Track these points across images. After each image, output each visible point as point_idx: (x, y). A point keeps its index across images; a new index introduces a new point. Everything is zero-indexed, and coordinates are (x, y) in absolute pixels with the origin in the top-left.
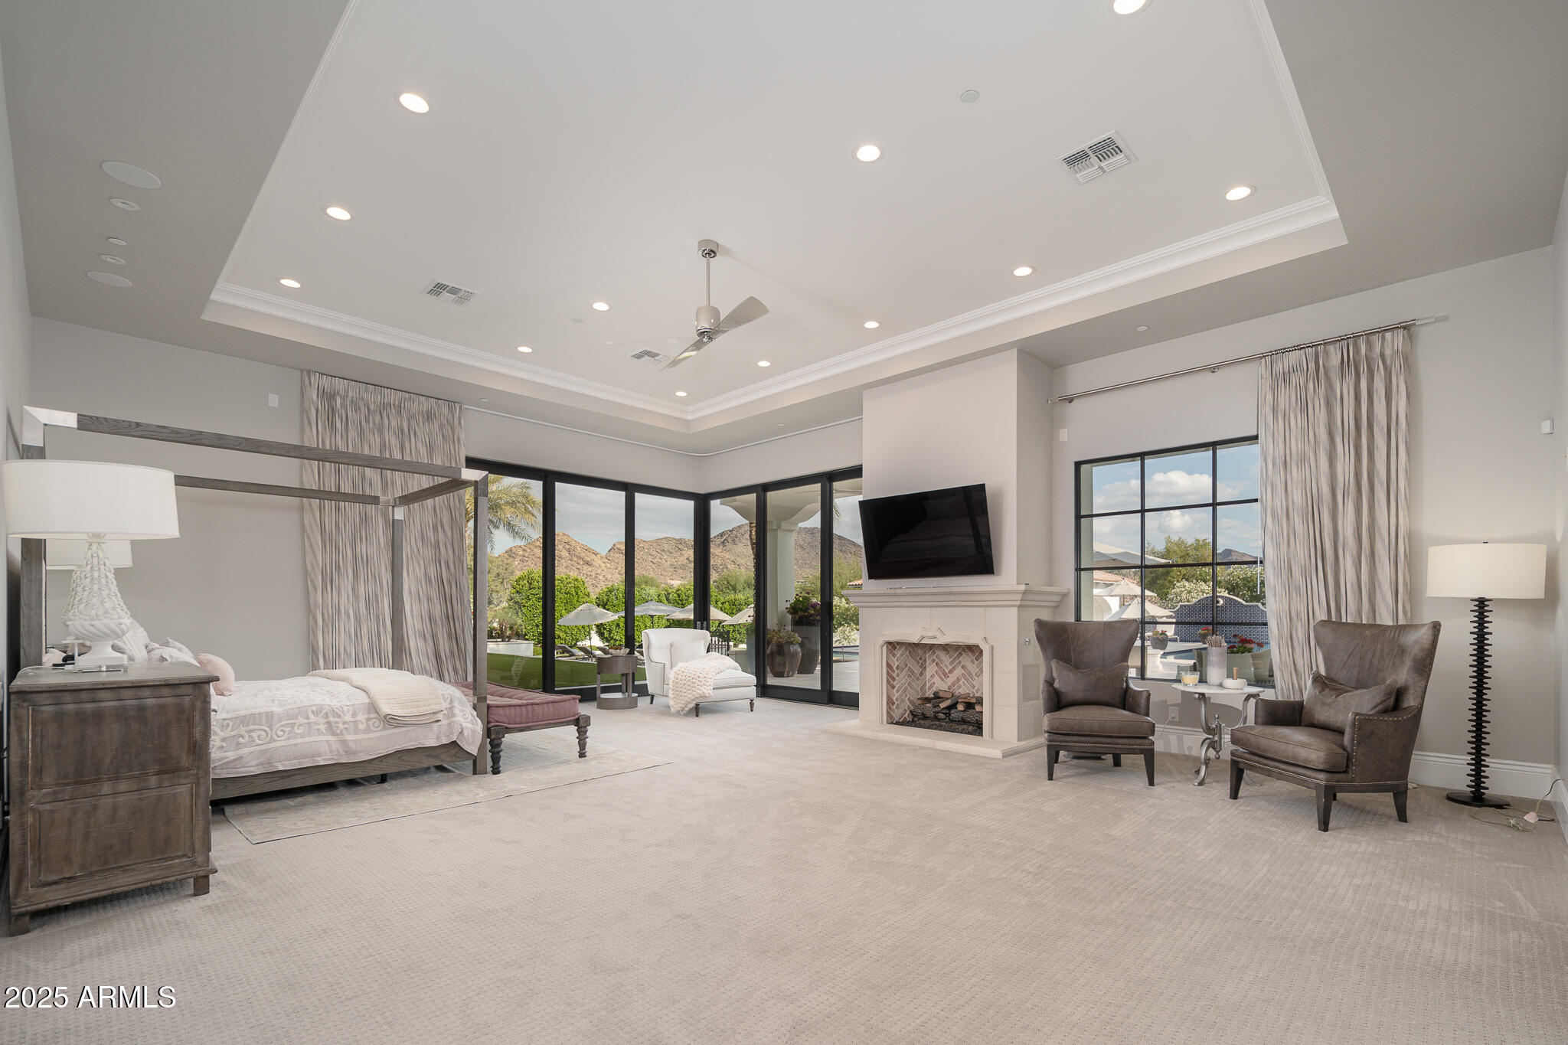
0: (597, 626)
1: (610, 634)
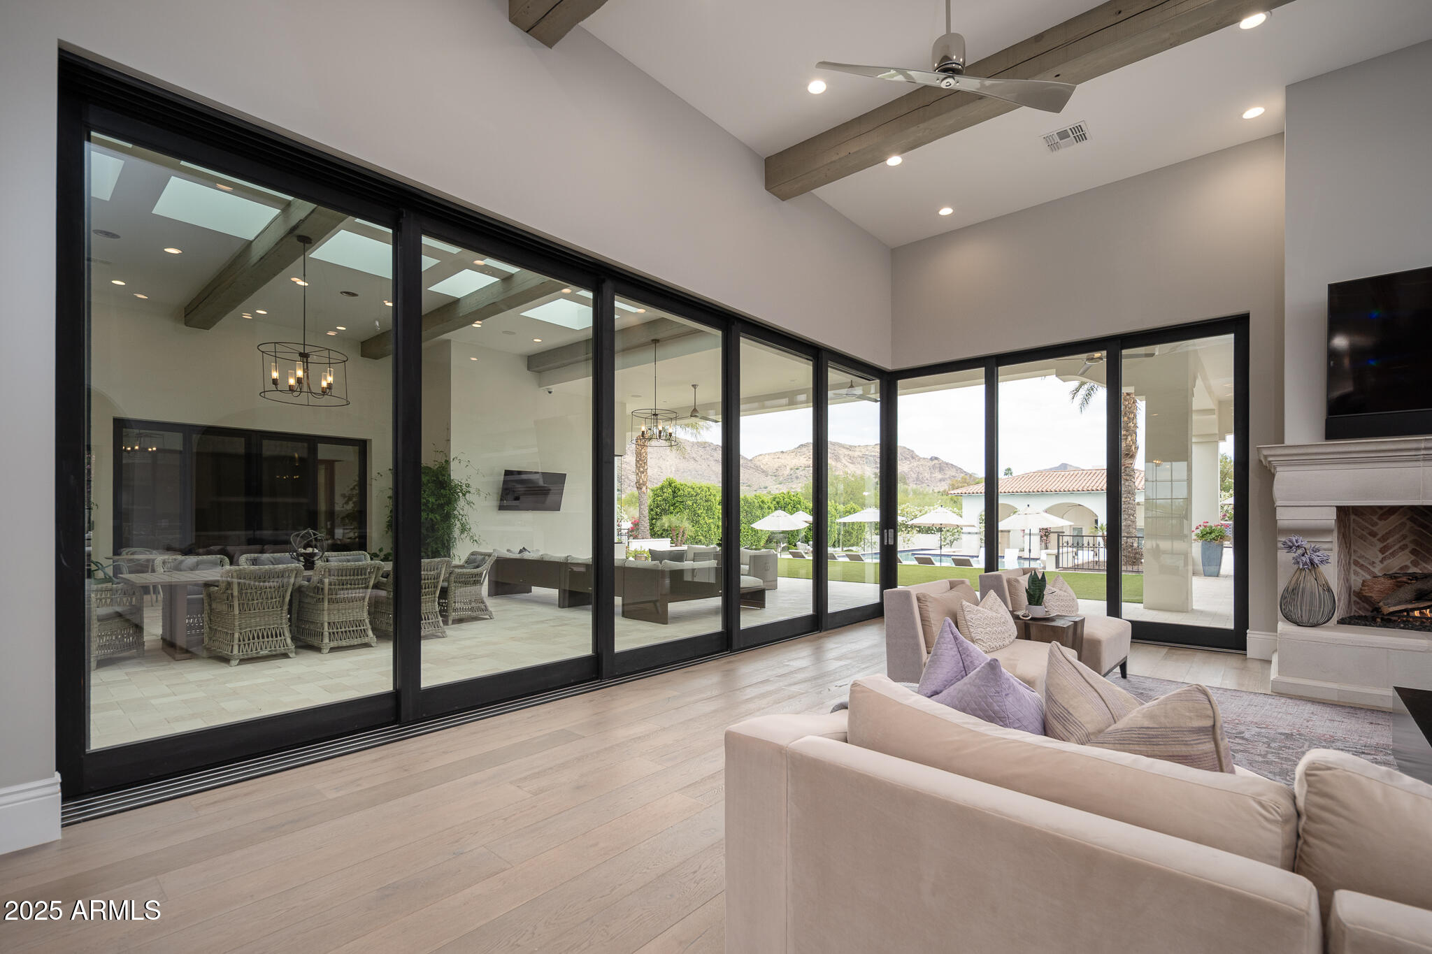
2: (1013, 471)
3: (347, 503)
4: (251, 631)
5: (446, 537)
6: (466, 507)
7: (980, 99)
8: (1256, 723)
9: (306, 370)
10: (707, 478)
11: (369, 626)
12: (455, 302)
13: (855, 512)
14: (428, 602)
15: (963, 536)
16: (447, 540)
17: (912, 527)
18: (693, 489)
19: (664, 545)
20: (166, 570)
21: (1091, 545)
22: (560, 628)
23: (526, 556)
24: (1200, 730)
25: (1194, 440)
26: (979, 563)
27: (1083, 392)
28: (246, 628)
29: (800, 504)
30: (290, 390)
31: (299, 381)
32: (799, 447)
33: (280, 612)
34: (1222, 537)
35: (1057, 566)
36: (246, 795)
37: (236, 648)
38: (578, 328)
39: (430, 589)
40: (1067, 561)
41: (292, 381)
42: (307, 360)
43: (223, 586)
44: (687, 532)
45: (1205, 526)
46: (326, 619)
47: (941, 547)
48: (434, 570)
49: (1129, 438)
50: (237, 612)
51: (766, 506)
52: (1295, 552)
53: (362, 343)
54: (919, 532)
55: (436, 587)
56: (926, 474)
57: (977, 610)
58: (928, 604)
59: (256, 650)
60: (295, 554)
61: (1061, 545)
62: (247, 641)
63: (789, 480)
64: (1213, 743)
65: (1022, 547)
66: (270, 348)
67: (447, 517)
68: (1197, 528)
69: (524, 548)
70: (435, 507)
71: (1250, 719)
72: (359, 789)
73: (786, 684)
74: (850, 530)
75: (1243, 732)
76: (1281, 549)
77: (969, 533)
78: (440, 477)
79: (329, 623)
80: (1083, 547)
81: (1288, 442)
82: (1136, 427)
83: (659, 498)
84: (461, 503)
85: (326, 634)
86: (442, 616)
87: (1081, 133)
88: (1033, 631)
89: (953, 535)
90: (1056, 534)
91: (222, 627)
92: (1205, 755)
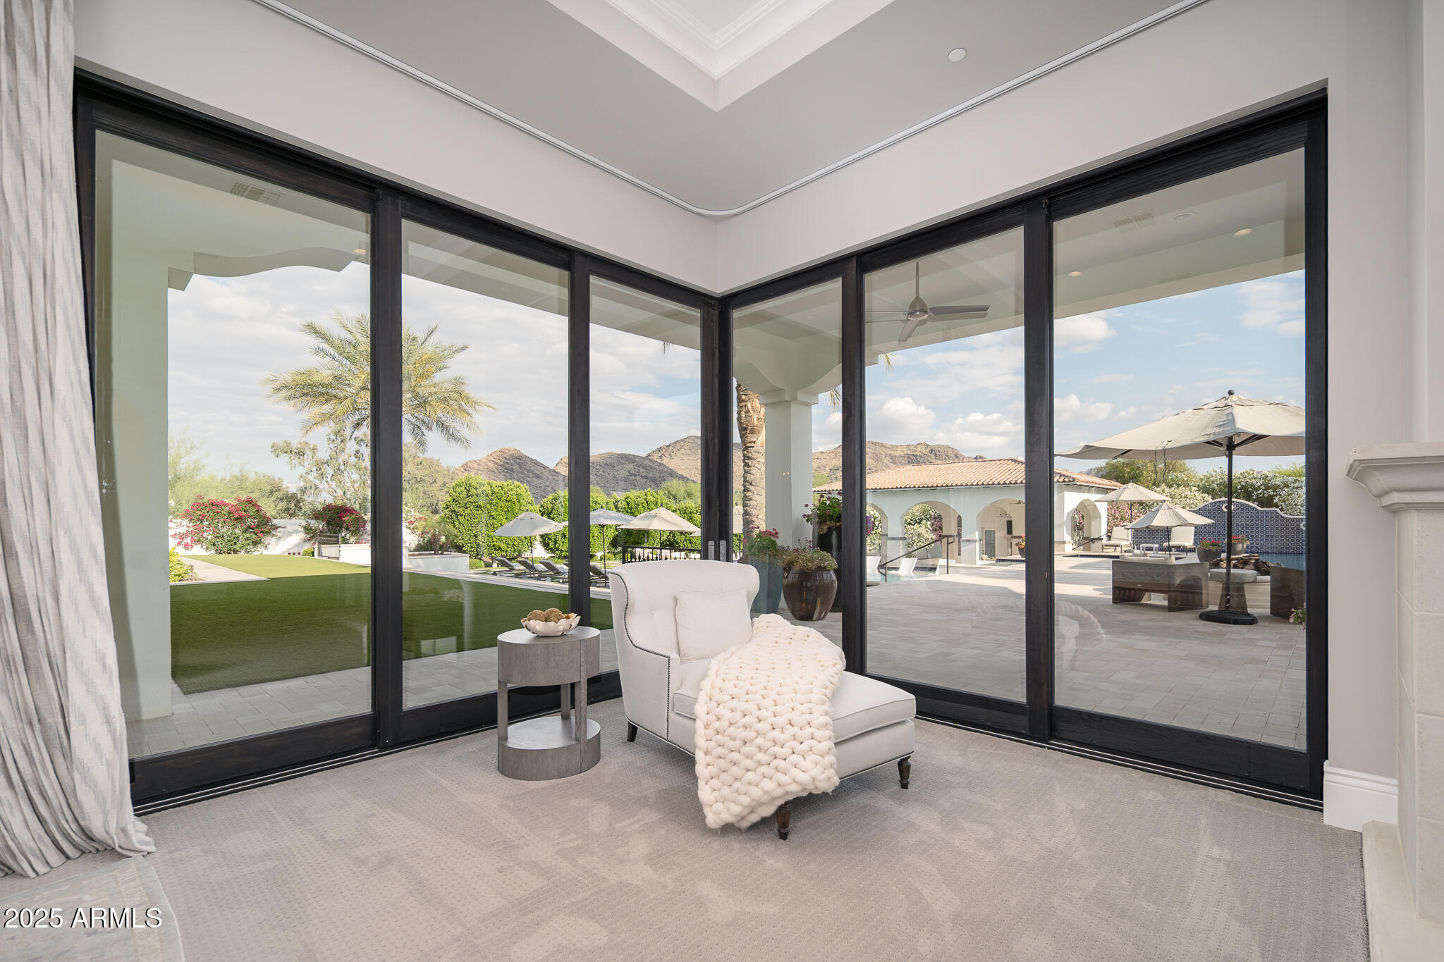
0: (542, 536)
1: (555, 544)
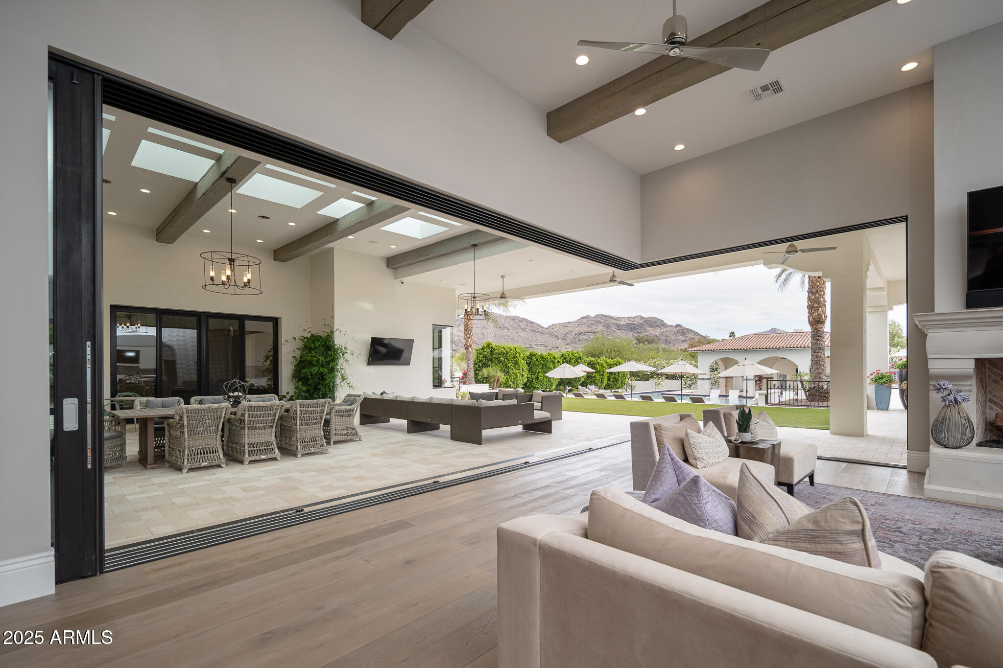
2: (736, 334)
3: (266, 361)
4: (196, 449)
5: (331, 384)
6: (345, 363)
7: (701, 64)
8: (912, 521)
9: (232, 271)
10: (516, 341)
11: (275, 446)
12: (335, 222)
13: (620, 364)
14: (316, 429)
15: (699, 381)
16: (332, 386)
17: (662, 375)
18: (504, 349)
19: (484, 388)
20: (141, 407)
21: (792, 387)
22: (407, 447)
23: (385, 397)
24: (851, 533)
25: (868, 310)
26: (710, 401)
27: (783, 277)
28: (192, 447)
29: (580, 359)
30: (223, 284)
31: (228, 277)
32: (581, 318)
33: (215, 437)
34: (891, 381)
35: (767, 403)
36: (180, 564)
37: (186, 460)
38: (420, 237)
39: (317, 420)
40: (774, 398)
41: (224, 278)
42: (234, 263)
43: (177, 418)
44: (500, 380)
45: (878, 373)
46: (247, 441)
47: (681, 389)
48: (320, 407)
49: (820, 309)
50: (186, 436)
51: (556, 361)
52: (942, 393)
53: (274, 251)
54: (667, 378)
55: (321, 419)
56: (672, 337)
57: (699, 436)
58: (663, 432)
59: (199, 462)
60: (226, 396)
61: (769, 387)
62: (193, 457)
63: (574, 342)
64: (862, 542)
65: (741, 389)
66: (208, 255)
67: (332, 370)
68: (872, 375)
69: (384, 392)
70: (324, 363)
71: (907, 517)
72: (258, 561)
73: (562, 488)
74: (617, 377)
75: (901, 528)
76: (932, 390)
77: (703, 379)
78: (327, 342)
79: (249, 444)
80: (786, 389)
81: (937, 311)
82: (825, 301)
83: (481, 356)
84: (341, 361)
85: (247, 451)
86: (325, 438)
87: (778, 86)
88: (742, 451)
89: (691, 380)
90: (766, 380)
91: (177, 447)
92: (856, 552)
